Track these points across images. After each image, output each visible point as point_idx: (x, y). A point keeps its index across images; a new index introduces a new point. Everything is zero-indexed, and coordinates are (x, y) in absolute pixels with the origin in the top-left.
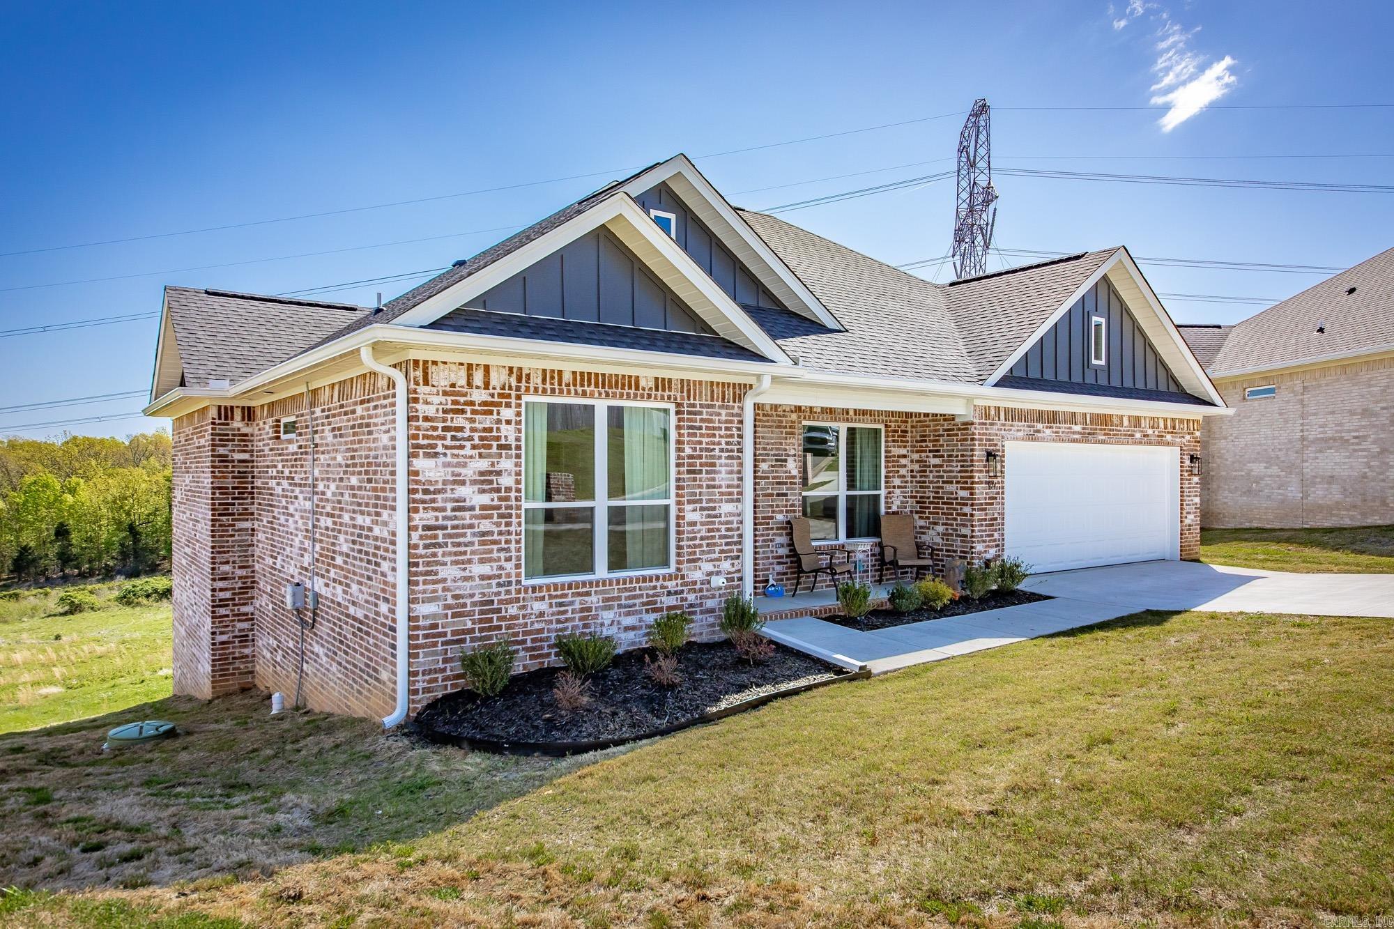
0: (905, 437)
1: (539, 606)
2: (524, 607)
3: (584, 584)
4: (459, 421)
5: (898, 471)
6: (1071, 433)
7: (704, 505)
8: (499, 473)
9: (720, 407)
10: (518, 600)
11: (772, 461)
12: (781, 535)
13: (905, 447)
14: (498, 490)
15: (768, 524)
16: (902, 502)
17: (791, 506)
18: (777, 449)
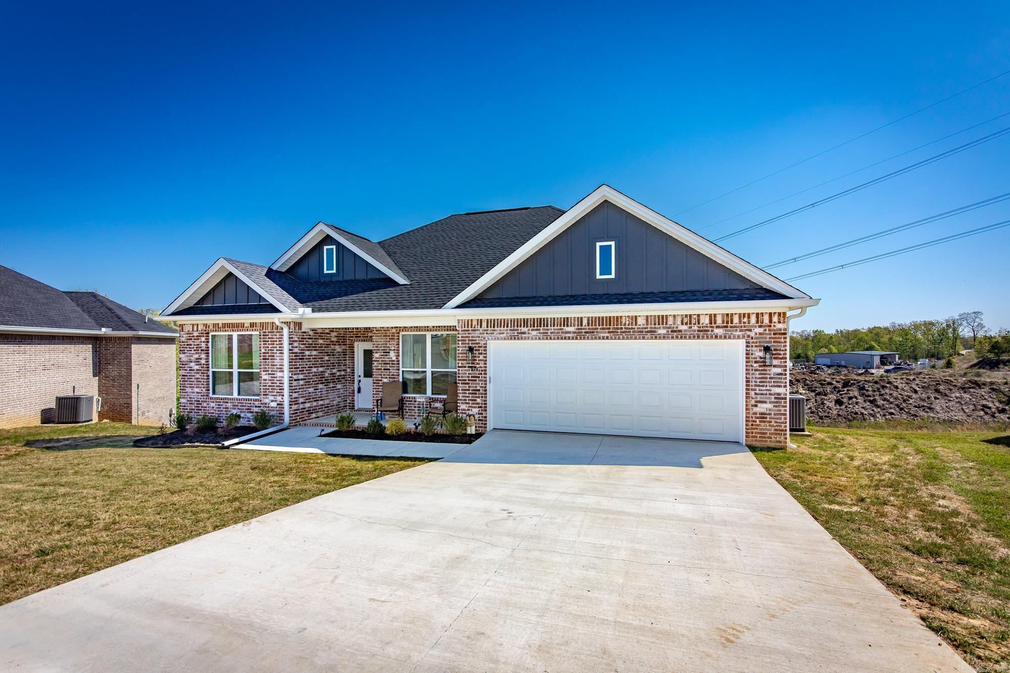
1: (212, 405)
2: (208, 404)
3: (226, 398)
4: (191, 342)
7: (270, 372)
8: (201, 359)
9: (277, 332)
10: (206, 402)
11: (381, 353)
14: (201, 365)
15: (379, 383)
17: (392, 375)
18: (384, 347)
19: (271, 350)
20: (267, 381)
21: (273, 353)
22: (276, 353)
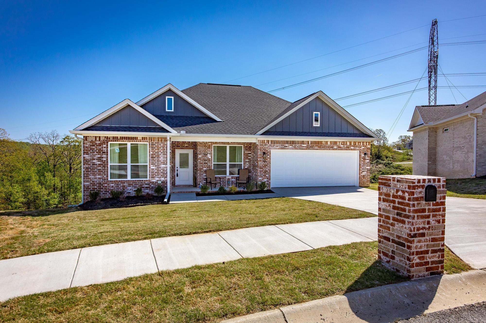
0: (251, 148)
1: (112, 185)
2: (108, 185)
3: (123, 181)
4: (93, 147)
6: (301, 147)
7: (156, 165)
8: (103, 158)
9: (161, 143)
10: (107, 183)
11: (202, 155)
12: (205, 173)
13: (250, 151)
14: (102, 161)
15: (201, 170)
16: (249, 166)
17: (209, 166)
18: (204, 152)
19: (157, 153)
20: (154, 170)
21: (159, 154)
22: (161, 154)
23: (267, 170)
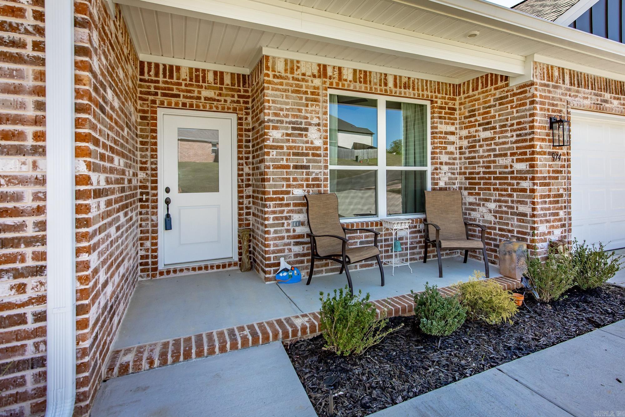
0: (453, 114)
5: (445, 148)
11: (287, 128)
12: (299, 212)
13: (453, 124)
15: (282, 199)
16: (450, 179)
17: (314, 179)
18: (294, 116)
23: (561, 191)
